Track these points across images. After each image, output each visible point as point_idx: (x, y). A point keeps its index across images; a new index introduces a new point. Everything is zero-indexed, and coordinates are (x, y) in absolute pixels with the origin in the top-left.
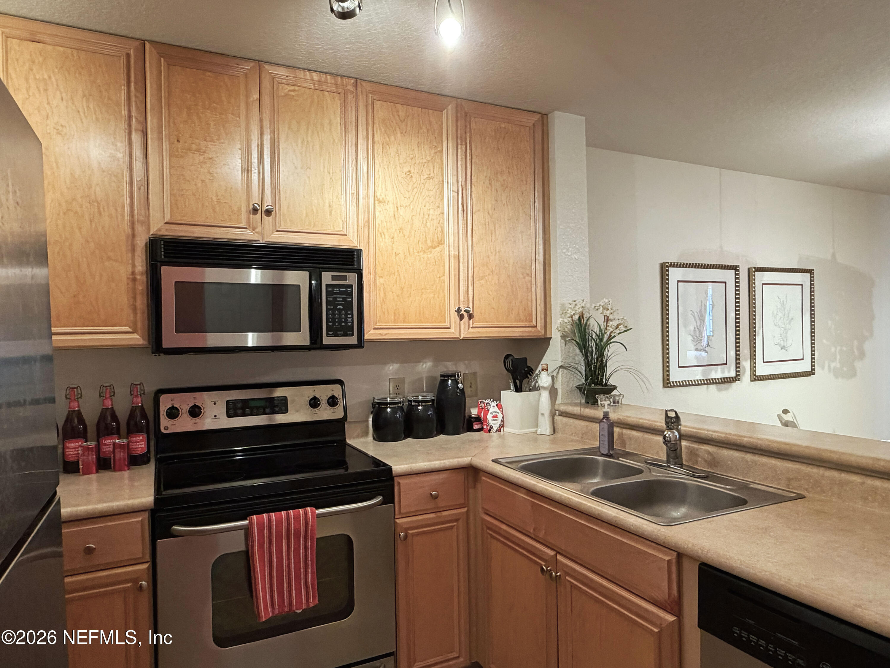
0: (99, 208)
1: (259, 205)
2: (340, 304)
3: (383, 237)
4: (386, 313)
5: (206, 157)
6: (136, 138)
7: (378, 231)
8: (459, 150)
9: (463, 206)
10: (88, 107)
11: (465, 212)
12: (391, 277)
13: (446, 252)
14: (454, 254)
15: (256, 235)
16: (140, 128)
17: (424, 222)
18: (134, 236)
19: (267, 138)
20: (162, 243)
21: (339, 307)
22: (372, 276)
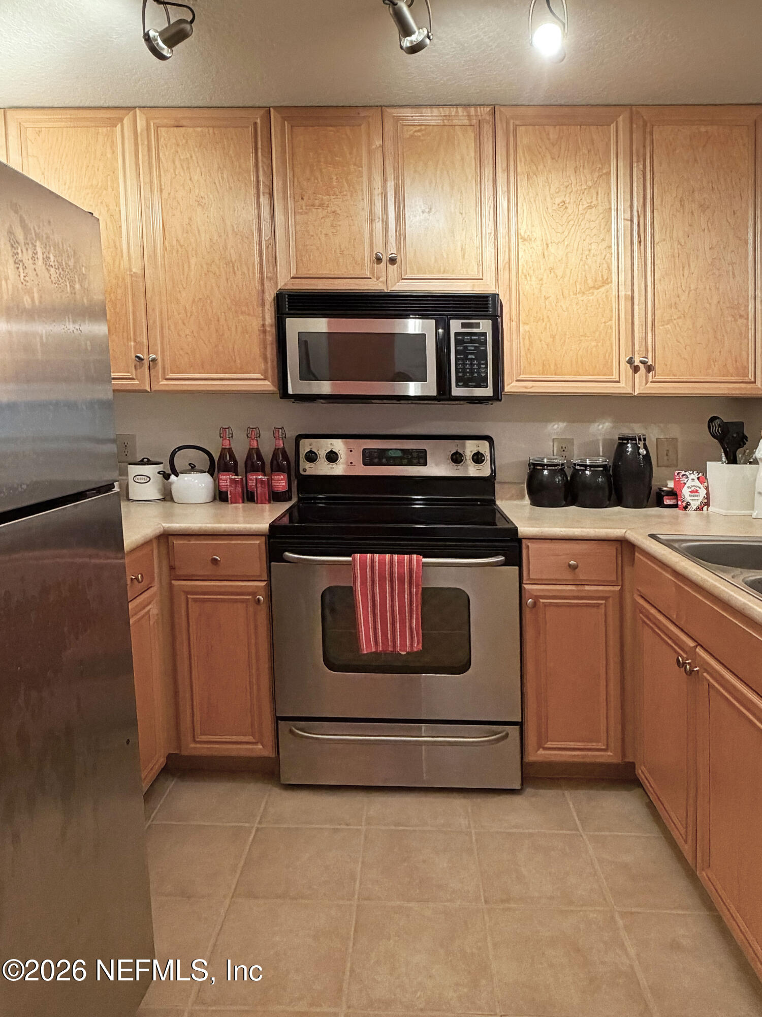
0: (234, 269)
1: (382, 255)
2: (471, 354)
3: (528, 278)
4: (532, 363)
5: (329, 211)
6: (264, 200)
7: (523, 273)
8: (635, 170)
9: (639, 236)
10: (222, 177)
11: (642, 243)
12: (539, 323)
13: (615, 292)
14: (625, 295)
15: (380, 284)
16: (267, 191)
17: (584, 259)
18: (263, 291)
19: (391, 185)
20: (287, 296)
21: (470, 357)
22: (514, 323)
